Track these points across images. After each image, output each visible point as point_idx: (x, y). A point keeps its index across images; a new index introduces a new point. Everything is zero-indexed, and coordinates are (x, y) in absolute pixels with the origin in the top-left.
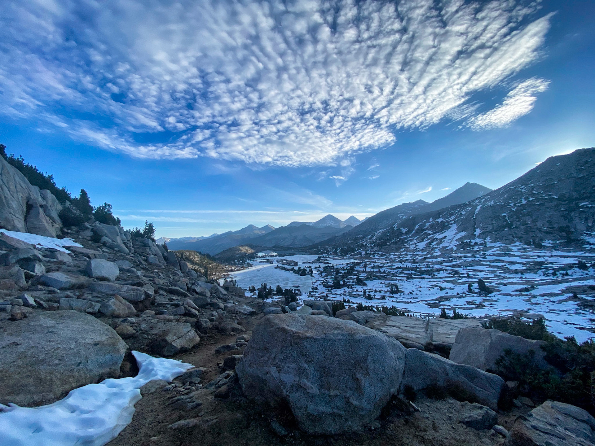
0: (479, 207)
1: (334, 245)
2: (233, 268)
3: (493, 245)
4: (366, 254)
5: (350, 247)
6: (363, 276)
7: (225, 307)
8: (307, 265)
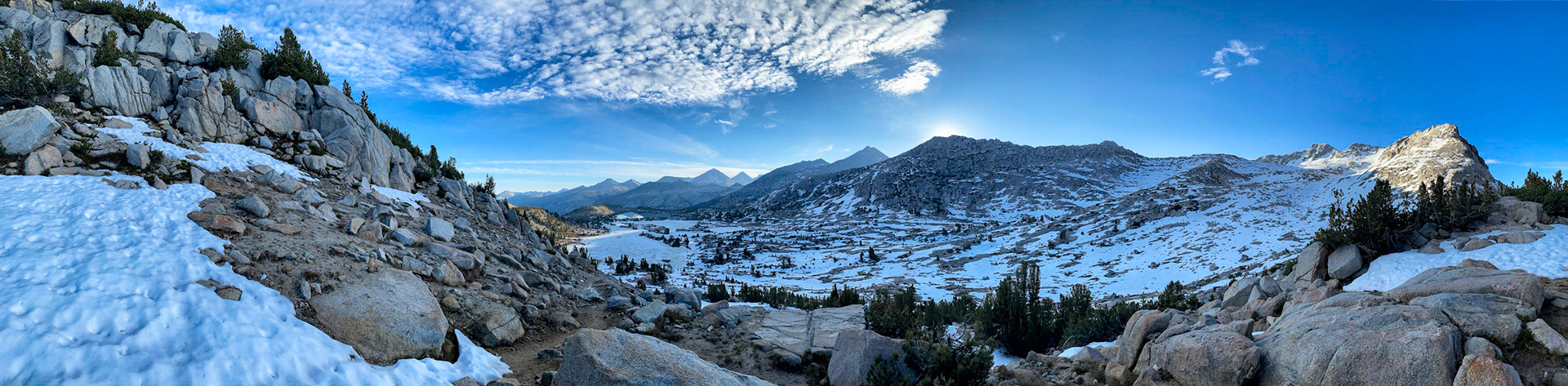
0: (876, 174)
1: (718, 209)
2: (586, 232)
3: (884, 212)
4: (757, 220)
5: (737, 211)
6: (752, 248)
7: (562, 289)
8: (683, 233)
